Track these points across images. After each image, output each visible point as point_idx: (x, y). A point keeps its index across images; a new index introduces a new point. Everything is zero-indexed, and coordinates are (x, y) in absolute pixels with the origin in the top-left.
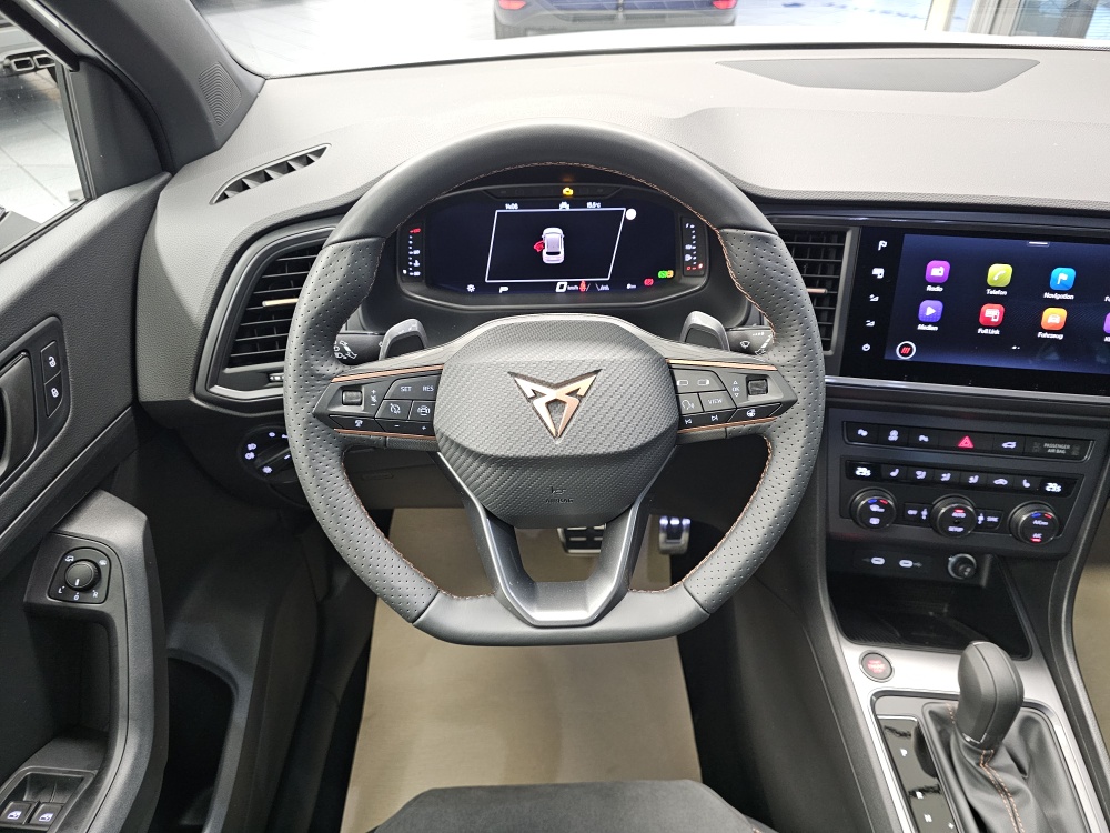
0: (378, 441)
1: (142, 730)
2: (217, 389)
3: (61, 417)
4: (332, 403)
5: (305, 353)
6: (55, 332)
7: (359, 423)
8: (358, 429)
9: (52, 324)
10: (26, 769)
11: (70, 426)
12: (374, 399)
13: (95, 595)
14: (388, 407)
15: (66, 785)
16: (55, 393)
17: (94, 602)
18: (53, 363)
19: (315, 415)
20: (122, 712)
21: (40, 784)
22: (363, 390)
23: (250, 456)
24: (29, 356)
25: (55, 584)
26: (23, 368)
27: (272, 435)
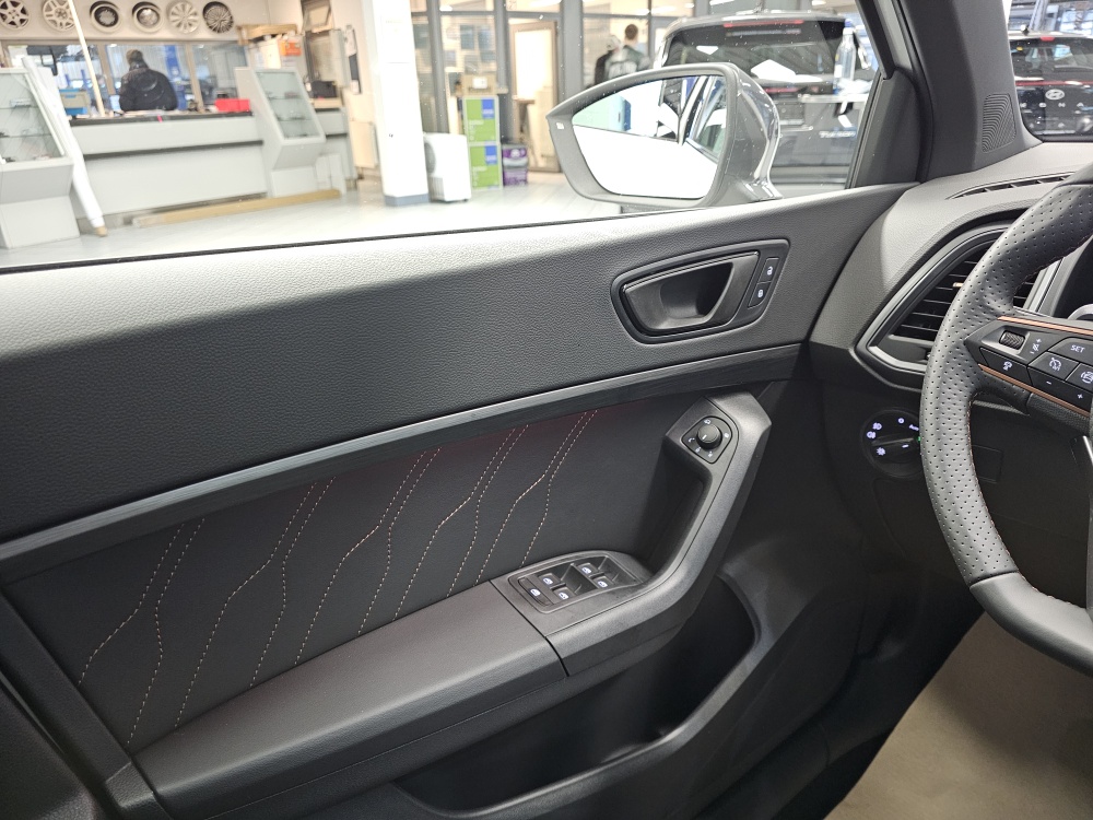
0: (1020, 394)
1: (689, 572)
2: (876, 350)
3: (756, 313)
4: (988, 337)
5: (984, 282)
6: (781, 252)
7: (1007, 365)
8: (1004, 372)
9: (782, 245)
10: (607, 555)
11: (757, 325)
12: (1035, 347)
13: (710, 455)
14: (1048, 360)
15: (623, 578)
16: (760, 294)
17: (706, 459)
18: (770, 272)
19: (966, 343)
20: (683, 549)
21: (610, 568)
22: (1027, 336)
23: (872, 435)
24: (759, 256)
25: (689, 434)
26: (752, 261)
27: (901, 421)
